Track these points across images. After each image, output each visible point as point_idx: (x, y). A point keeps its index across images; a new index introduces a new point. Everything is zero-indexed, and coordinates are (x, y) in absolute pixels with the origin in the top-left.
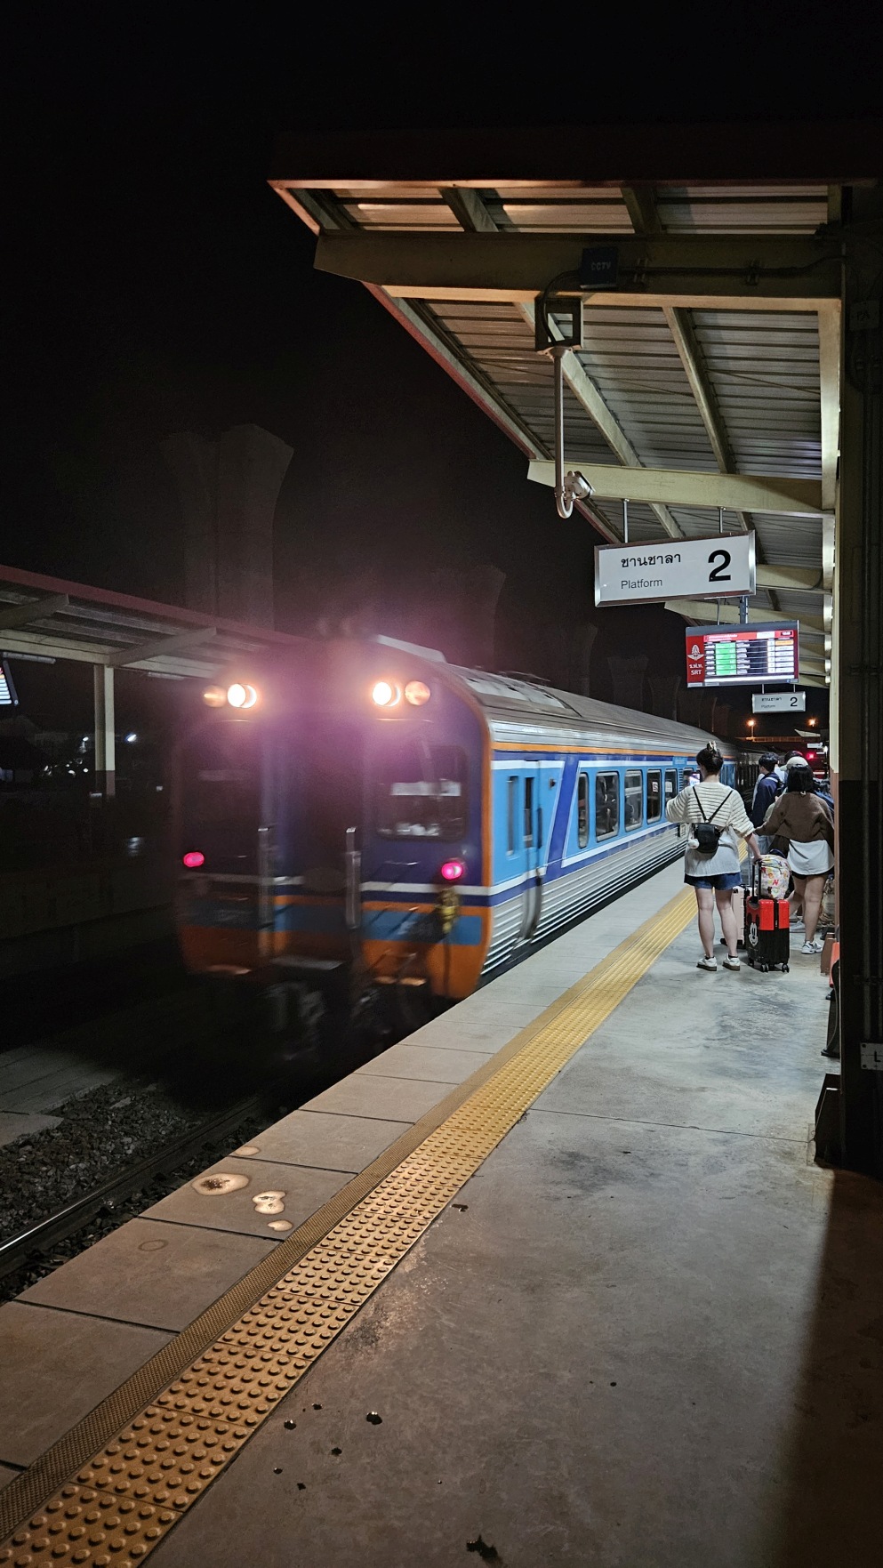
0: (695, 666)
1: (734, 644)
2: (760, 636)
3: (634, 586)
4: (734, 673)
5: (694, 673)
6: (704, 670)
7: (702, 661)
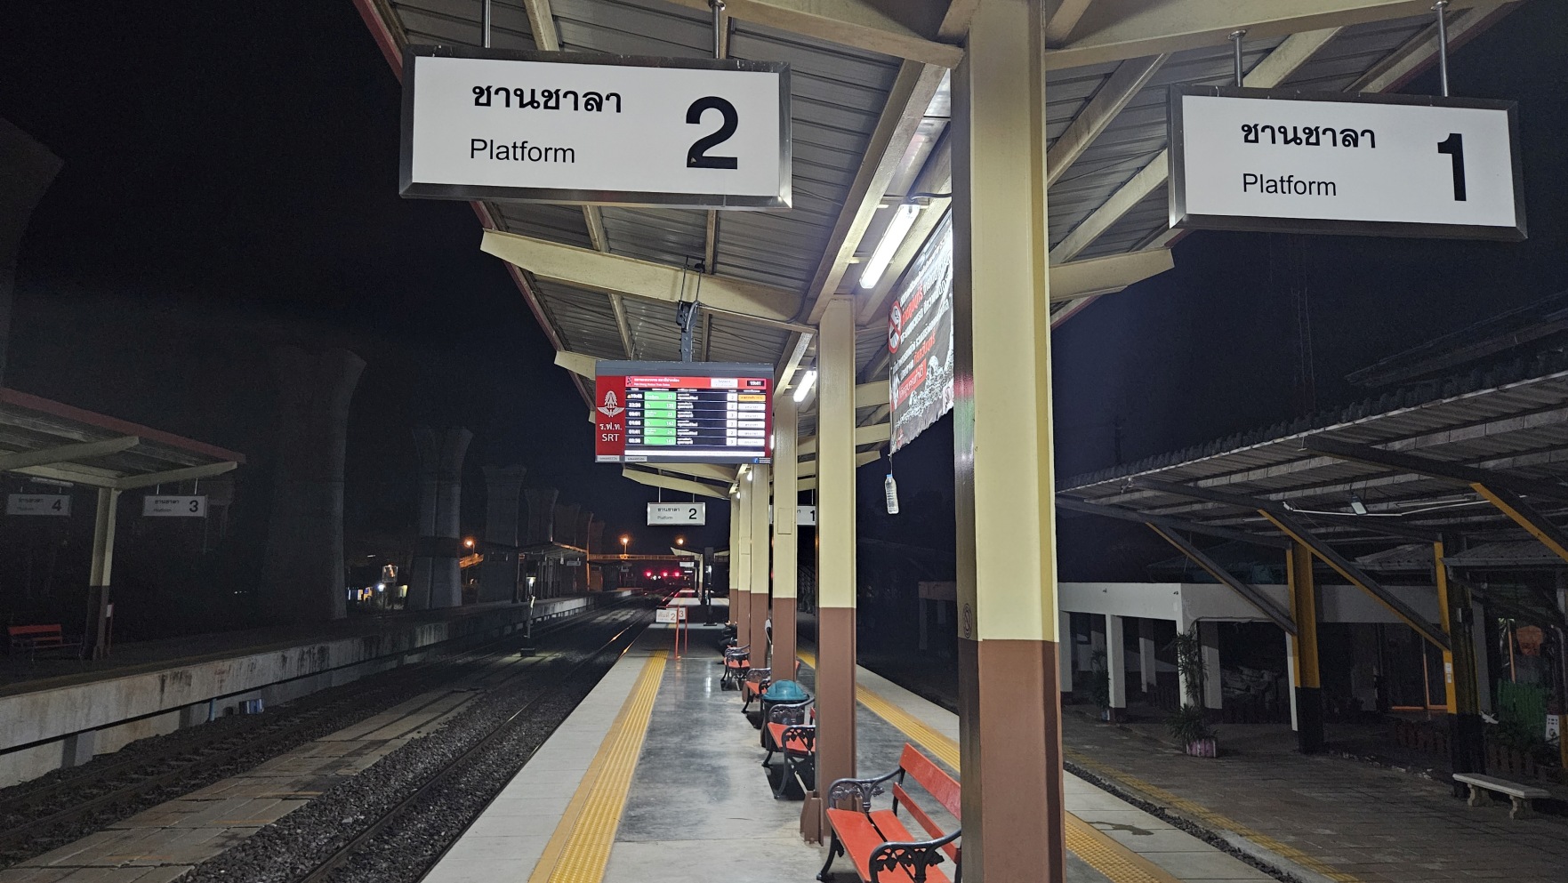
0: (609, 426)
1: (674, 394)
2: (716, 383)
3: (506, 153)
4: (672, 442)
5: (607, 438)
6: (623, 435)
7: (622, 419)
